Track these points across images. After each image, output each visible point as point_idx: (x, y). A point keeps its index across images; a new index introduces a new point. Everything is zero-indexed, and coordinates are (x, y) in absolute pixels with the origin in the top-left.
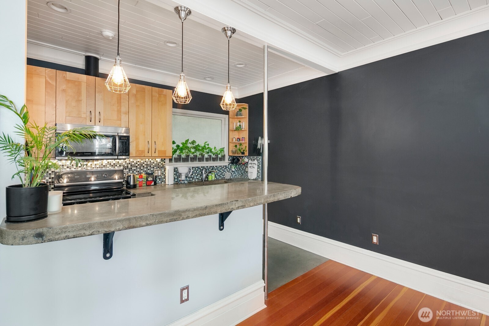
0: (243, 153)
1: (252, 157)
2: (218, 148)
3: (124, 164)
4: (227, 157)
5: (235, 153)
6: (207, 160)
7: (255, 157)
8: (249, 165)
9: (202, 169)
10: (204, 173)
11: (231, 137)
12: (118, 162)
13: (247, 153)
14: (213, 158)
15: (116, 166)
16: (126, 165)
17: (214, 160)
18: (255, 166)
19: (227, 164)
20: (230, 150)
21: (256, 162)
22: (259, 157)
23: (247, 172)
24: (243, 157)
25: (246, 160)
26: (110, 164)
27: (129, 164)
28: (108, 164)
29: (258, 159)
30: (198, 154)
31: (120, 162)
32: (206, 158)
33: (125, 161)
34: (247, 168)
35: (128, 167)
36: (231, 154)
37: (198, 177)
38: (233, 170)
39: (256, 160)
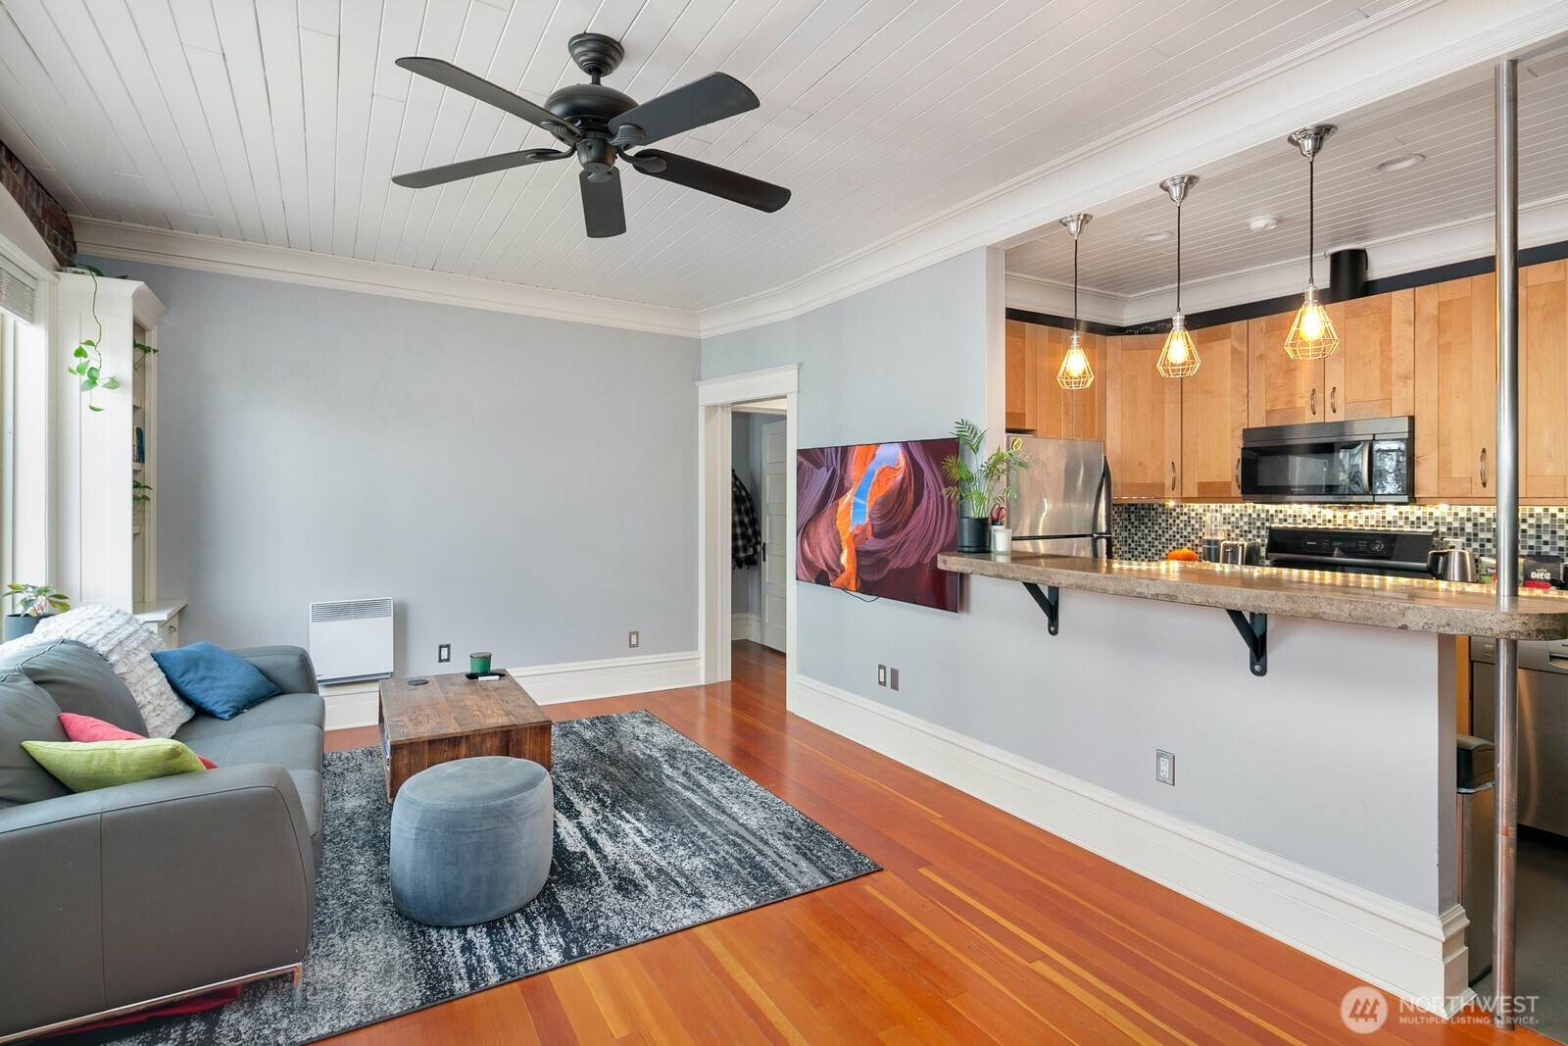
3: (1449, 519)
12: (1431, 514)
15: (1425, 523)
16: (1456, 525)
26: (1407, 518)
27: (1469, 520)
28: (1401, 518)
31: (1435, 515)
33: (1453, 511)
35: (1463, 529)
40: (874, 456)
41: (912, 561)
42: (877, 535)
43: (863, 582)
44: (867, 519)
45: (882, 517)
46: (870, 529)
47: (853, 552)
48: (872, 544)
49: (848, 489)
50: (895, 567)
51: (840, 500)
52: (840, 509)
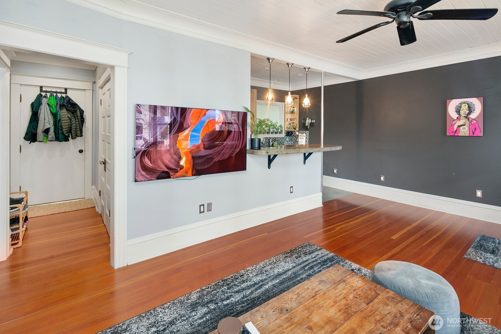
0: (295, 129)
1: (301, 131)
2: (278, 125)
4: (284, 132)
5: (289, 128)
6: (272, 133)
7: (304, 132)
8: (300, 137)
9: (269, 139)
10: (271, 141)
11: (286, 118)
13: (297, 129)
14: (275, 132)
17: (276, 133)
18: (304, 137)
19: (284, 136)
20: (286, 126)
21: (304, 134)
22: (307, 132)
23: (298, 142)
24: (294, 131)
25: (297, 133)
29: (306, 133)
30: (267, 129)
32: (271, 132)
34: (297, 139)
36: (286, 129)
37: (267, 144)
38: (288, 140)
39: (304, 133)
40: (205, 114)
41: (226, 156)
42: (205, 148)
43: (197, 170)
44: (200, 142)
45: (209, 141)
46: (202, 146)
47: (190, 158)
48: (203, 152)
49: (186, 129)
50: (218, 160)
51: (180, 134)
52: (180, 138)
